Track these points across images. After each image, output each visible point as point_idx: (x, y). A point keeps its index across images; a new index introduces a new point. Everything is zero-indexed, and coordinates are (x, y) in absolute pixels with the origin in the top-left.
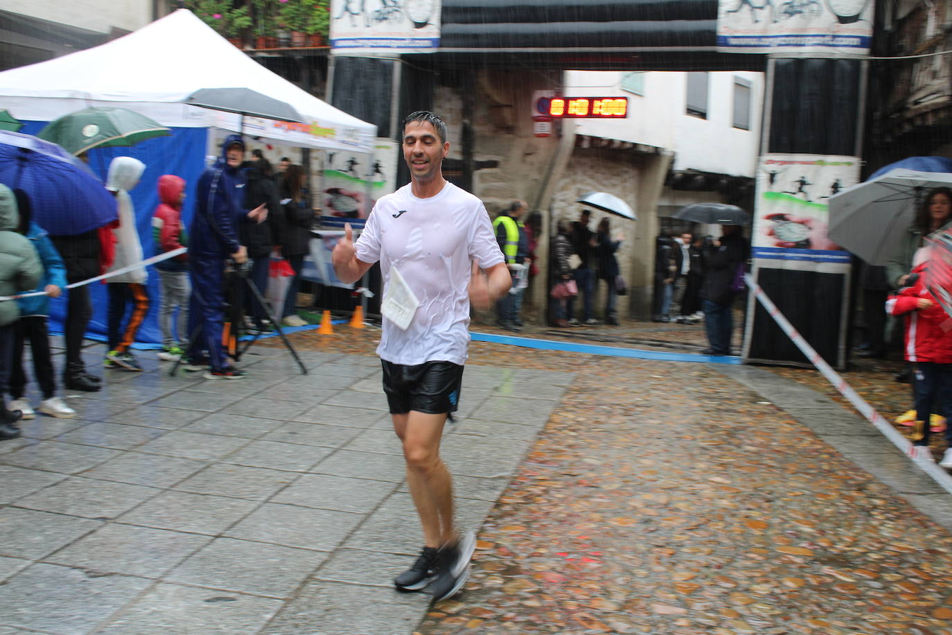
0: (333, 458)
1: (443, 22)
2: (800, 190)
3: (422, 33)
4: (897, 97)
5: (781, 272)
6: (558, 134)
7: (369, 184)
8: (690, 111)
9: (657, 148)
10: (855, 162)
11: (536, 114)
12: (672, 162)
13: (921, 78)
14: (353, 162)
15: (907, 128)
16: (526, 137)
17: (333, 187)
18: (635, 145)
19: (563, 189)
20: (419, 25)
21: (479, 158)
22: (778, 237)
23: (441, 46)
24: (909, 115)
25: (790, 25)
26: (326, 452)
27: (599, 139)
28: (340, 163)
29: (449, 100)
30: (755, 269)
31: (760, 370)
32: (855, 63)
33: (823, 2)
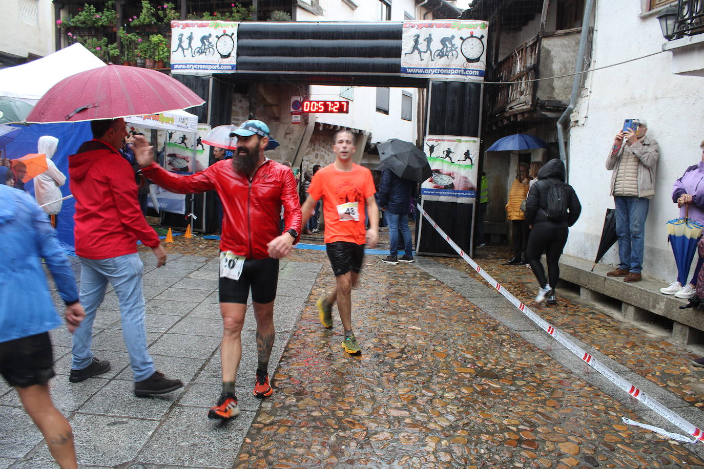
0: (182, 323)
1: (238, 55)
2: (447, 155)
3: (226, 61)
4: (499, 105)
5: (437, 203)
6: (306, 122)
7: (195, 152)
8: (378, 110)
9: (360, 131)
10: (478, 140)
11: (292, 110)
12: (370, 138)
13: (514, 95)
14: (184, 138)
15: (506, 122)
16: (287, 123)
17: (172, 153)
19: (307, 154)
20: (223, 57)
22: (435, 183)
23: (237, 69)
24: (507, 115)
25: (441, 62)
26: (177, 319)
27: (329, 125)
28: (176, 138)
29: (240, 101)
30: (422, 202)
31: (426, 259)
32: (477, 85)
33: (459, 50)
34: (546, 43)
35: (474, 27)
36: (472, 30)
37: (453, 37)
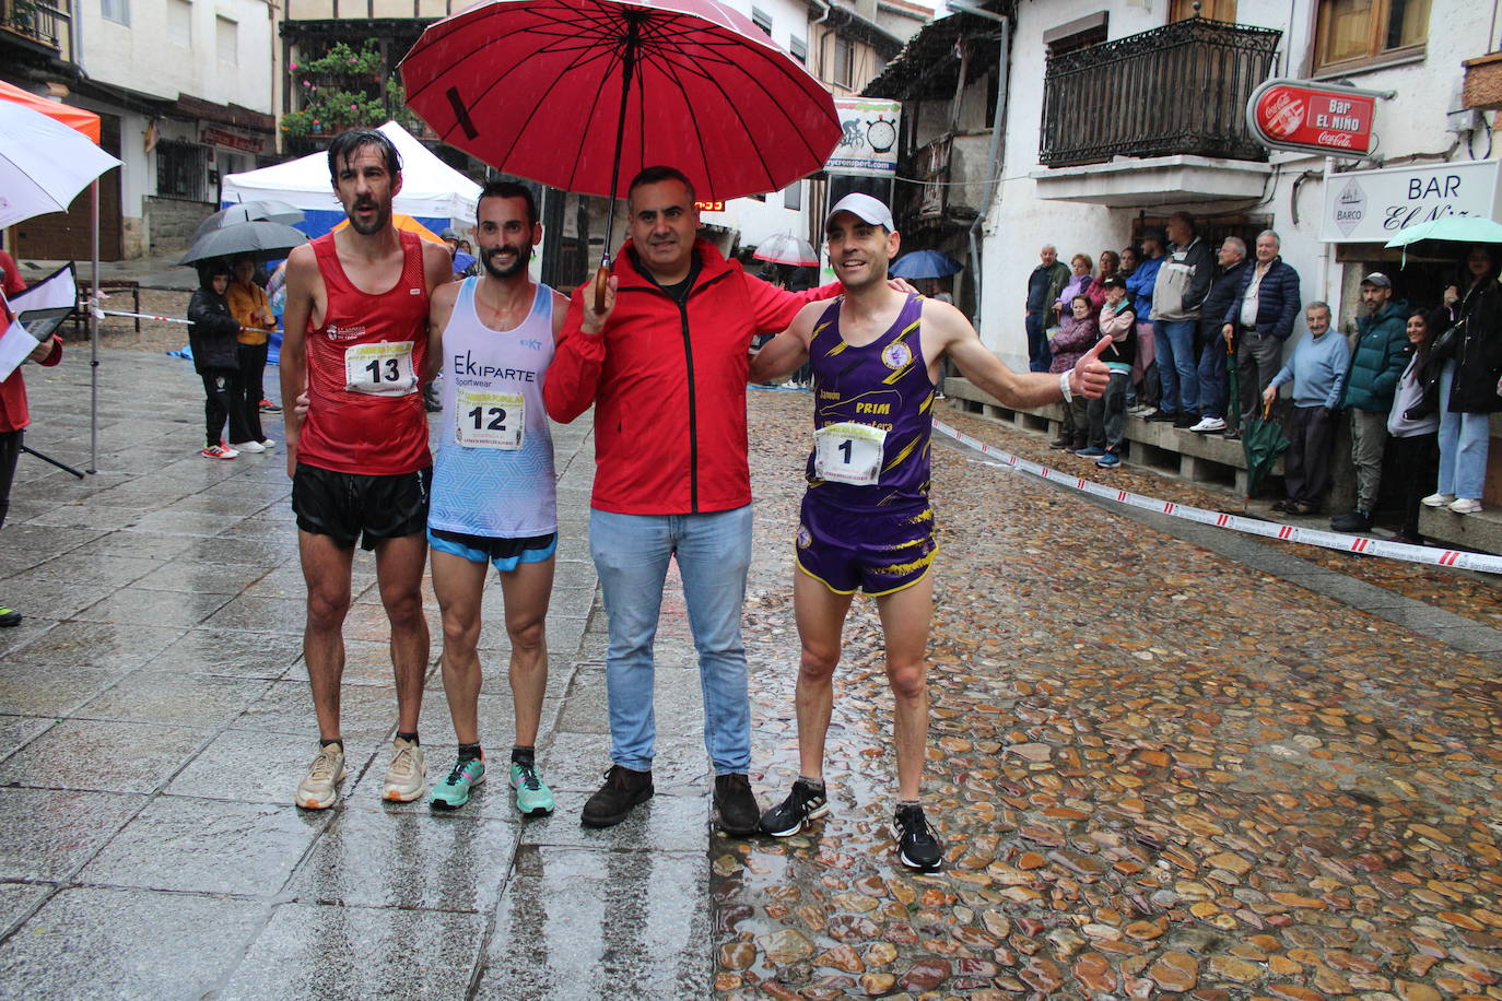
4: (915, 205)
12: (737, 239)
13: (928, 196)
15: (921, 227)
18: (708, 225)
21: (591, 237)
24: (921, 219)
32: (888, 181)
33: (865, 137)
34: (958, 143)
35: (884, 109)
36: (881, 113)
37: (858, 121)
